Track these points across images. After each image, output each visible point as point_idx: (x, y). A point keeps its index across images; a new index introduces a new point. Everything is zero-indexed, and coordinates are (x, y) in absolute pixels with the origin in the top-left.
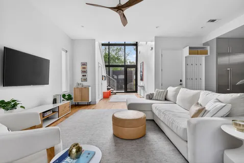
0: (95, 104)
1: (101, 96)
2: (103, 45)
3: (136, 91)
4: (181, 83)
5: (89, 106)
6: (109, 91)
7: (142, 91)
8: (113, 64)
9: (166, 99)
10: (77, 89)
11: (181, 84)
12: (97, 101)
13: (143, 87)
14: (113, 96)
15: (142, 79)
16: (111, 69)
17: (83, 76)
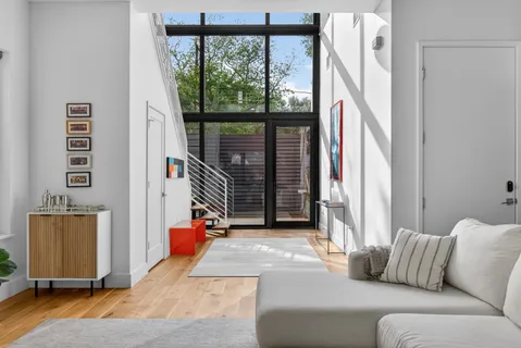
0: (124, 288)
1: (160, 248)
2: (173, 31)
3: (313, 224)
4: (511, 195)
5: (96, 300)
6: (198, 223)
7: (338, 224)
8: (223, 110)
9: (447, 284)
10: (42, 222)
11: (509, 202)
12: (137, 271)
13: (342, 210)
14: (217, 242)
15: (336, 175)
16: (213, 129)
17: (76, 161)
